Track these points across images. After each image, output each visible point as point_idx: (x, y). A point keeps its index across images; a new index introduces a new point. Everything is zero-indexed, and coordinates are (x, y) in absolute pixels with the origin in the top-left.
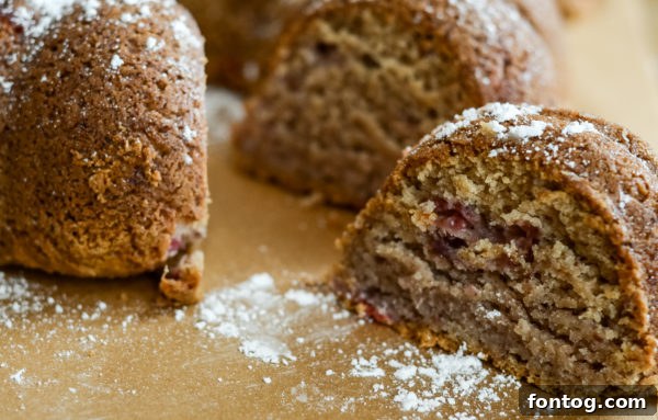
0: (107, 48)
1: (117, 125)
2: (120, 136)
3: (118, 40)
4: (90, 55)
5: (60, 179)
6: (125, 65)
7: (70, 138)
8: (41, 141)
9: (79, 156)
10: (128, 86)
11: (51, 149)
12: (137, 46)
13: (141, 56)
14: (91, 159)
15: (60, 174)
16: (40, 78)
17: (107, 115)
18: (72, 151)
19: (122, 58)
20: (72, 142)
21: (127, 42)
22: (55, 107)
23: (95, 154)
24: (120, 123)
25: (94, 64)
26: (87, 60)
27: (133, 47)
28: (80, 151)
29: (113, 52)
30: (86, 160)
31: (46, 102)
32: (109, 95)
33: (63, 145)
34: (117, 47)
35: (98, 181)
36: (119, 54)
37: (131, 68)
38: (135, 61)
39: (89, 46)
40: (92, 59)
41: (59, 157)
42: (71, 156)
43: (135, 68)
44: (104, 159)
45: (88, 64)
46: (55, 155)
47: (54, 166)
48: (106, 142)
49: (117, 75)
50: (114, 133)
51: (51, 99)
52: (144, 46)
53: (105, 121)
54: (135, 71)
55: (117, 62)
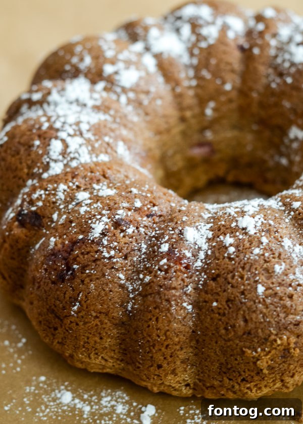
0: (252, 280)
1: (270, 331)
2: (273, 337)
3: (257, 272)
4: (242, 287)
5: (237, 362)
6: (265, 290)
7: (241, 341)
8: (221, 343)
9: (249, 352)
10: (271, 304)
11: (228, 347)
12: (269, 272)
13: (274, 280)
14: (256, 352)
15: (236, 360)
16: (212, 303)
17: (262, 326)
18: (244, 349)
19: (263, 285)
20: (243, 343)
21: (263, 272)
22: (227, 324)
23: (259, 350)
24: (272, 329)
25: (246, 293)
26: (242, 290)
27: (267, 275)
28: (249, 348)
29: (256, 282)
30: (254, 353)
31: (220, 320)
32: (261, 312)
33: (237, 345)
34: (258, 278)
35: (263, 364)
36: (260, 283)
37: (270, 291)
38: (271, 285)
39: (240, 279)
40: (244, 290)
41: (235, 352)
42: (244, 352)
43: (273, 290)
44: (265, 350)
45: (243, 293)
46: (232, 350)
47: (231, 355)
48: (265, 341)
49: (263, 298)
50: (269, 336)
51: (223, 318)
52: (274, 272)
53: (262, 329)
54: (273, 292)
55: (261, 289)
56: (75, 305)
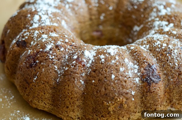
0: (110, 72)
1: (115, 94)
2: (116, 97)
3: (112, 70)
4: (106, 75)
5: (100, 108)
6: (115, 77)
7: (102, 98)
8: (94, 98)
9: (106, 103)
10: (117, 83)
11: (97, 100)
12: (118, 70)
13: (119, 74)
14: (109, 103)
15: (100, 106)
16: (92, 81)
17: (112, 92)
18: (104, 101)
19: (114, 75)
20: (103, 99)
21: (115, 70)
22: (98, 90)
23: (110, 102)
24: (116, 94)
25: (107, 77)
26: (105, 76)
27: (116, 71)
28: (106, 101)
29: (112, 73)
30: (108, 104)
31: (95, 88)
32: (112, 86)
33: (101, 99)
34: (112, 72)
35: (111, 109)
36: (113, 74)
37: (117, 78)
38: (118, 76)
39: (105, 72)
40: (106, 76)
41: (100, 102)
42: (103, 103)
43: (118, 78)
44: (112, 103)
45: (105, 77)
46: (99, 102)
47: (98, 104)
48: (113, 99)
49: (114, 81)
50: (115, 97)
51: (96, 87)
52: (119, 70)
53: (112, 93)
54: (118, 79)
55: (113, 76)
56: (35, 77)
